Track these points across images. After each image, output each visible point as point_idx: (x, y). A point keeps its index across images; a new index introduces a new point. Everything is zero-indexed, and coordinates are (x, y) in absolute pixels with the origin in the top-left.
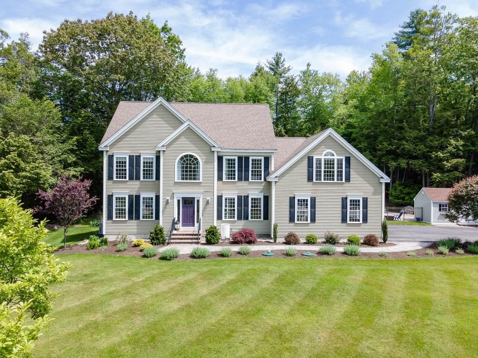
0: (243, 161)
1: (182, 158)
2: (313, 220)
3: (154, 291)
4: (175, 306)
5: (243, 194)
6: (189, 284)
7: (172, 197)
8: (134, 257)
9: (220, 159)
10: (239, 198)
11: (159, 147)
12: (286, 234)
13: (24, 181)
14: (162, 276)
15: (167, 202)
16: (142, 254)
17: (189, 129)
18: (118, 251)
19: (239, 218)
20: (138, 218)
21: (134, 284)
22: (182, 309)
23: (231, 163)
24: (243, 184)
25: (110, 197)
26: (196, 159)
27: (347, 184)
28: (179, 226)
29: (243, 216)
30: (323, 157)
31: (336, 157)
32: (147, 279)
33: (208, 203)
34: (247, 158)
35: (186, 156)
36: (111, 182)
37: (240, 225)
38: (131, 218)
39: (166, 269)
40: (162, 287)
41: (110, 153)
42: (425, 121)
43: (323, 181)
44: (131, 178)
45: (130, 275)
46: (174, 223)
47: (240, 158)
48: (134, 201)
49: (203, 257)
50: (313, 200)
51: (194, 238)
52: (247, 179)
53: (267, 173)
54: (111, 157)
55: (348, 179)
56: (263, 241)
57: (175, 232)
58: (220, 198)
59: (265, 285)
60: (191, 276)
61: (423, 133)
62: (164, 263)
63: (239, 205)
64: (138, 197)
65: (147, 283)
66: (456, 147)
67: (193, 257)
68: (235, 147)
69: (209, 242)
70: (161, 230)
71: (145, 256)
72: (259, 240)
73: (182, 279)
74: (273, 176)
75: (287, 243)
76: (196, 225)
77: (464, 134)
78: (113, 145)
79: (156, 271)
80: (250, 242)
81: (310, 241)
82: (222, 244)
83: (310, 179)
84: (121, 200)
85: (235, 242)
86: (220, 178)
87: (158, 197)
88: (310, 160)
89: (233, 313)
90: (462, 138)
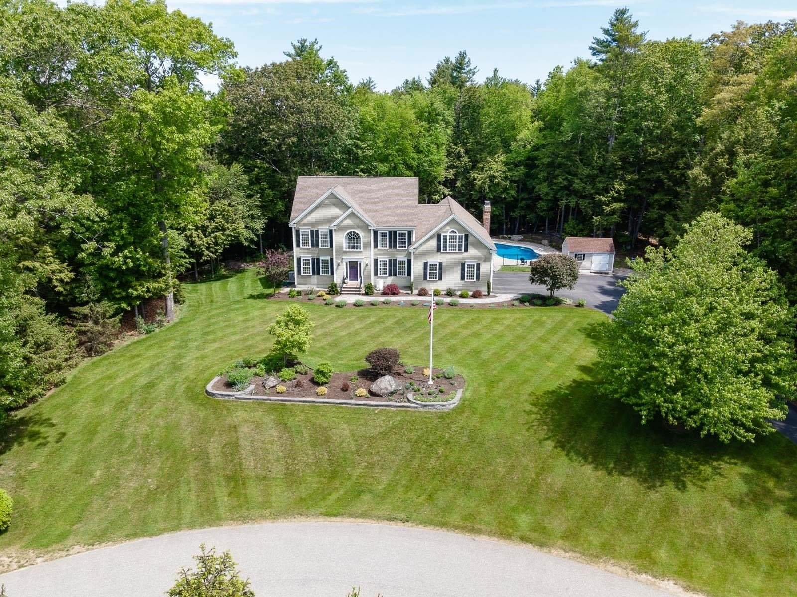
0: (393, 234)
1: (348, 234)
2: (440, 278)
3: (335, 326)
4: (344, 333)
5: (393, 258)
6: (351, 323)
7: (342, 261)
8: (320, 305)
9: (375, 233)
10: (390, 261)
11: (332, 227)
12: (420, 287)
13: (229, 238)
14: (338, 318)
15: (339, 265)
16: (325, 302)
17: (352, 213)
18: (309, 300)
19: (390, 274)
20: (318, 273)
21: (325, 322)
22: (347, 335)
23: (383, 235)
24: (392, 250)
25: (299, 260)
26: (357, 234)
27: (466, 254)
28: (348, 281)
29: (392, 272)
30: (448, 234)
31: (458, 235)
32: (330, 320)
33: (367, 265)
34: (395, 232)
35: (351, 232)
36: (299, 249)
37: (390, 280)
38: (314, 273)
39: (339, 314)
40: (338, 324)
41: (297, 229)
42: (599, 158)
43: (448, 251)
44: (313, 246)
45: (321, 317)
46: (344, 279)
47: (390, 232)
48: (316, 262)
49: (361, 306)
50: (441, 264)
51: (357, 291)
52: (395, 247)
53: (410, 244)
54: (298, 232)
55: (466, 250)
56: (405, 292)
57: (344, 285)
58: (376, 261)
59: (387, 325)
60: (353, 319)
61: (595, 172)
62: (338, 309)
63: (390, 265)
64: (318, 259)
65: (331, 322)
66: (618, 192)
67: (355, 305)
68: (386, 225)
69: (366, 294)
70: (335, 286)
71: (326, 304)
72: (402, 291)
73: (348, 320)
74: (412, 248)
75: (420, 294)
76: (359, 279)
77: (628, 177)
78: (298, 223)
79: (335, 315)
80: (394, 294)
81: (437, 294)
82: (377, 295)
83: (439, 250)
84: (306, 261)
85: (384, 293)
86: (376, 246)
87: (332, 260)
88: (439, 236)
89: (368, 337)
90: (625, 182)
